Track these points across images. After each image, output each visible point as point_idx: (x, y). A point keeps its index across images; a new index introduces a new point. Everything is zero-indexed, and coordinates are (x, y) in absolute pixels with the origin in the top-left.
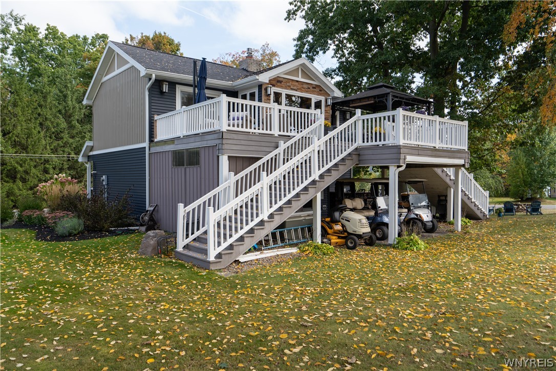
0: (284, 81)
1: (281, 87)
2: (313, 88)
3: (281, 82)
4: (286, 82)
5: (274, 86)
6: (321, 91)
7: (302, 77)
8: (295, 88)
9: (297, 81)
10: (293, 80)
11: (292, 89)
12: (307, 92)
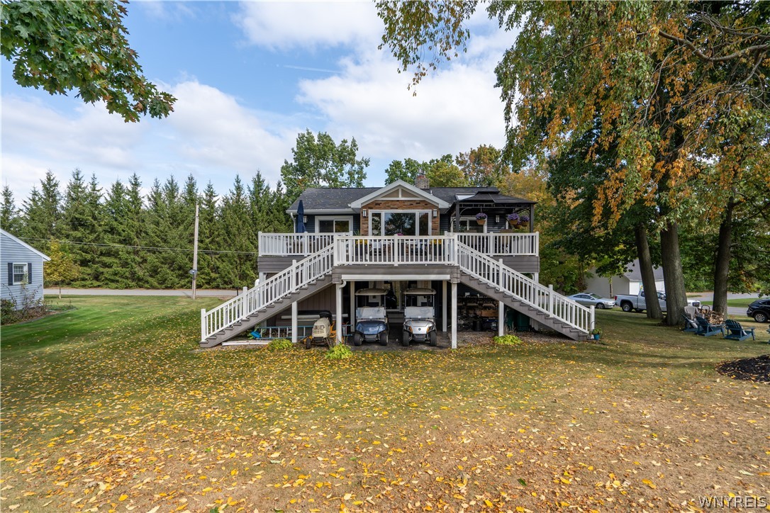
0: (383, 203)
1: (380, 208)
2: (417, 203)
3: (379, 204)
4: (385, 203)
5: (371, 208)
6: (426, 205)
7: (403, 196)
8: (396, 206)
9: (398, 201)
10: (392, 201)
11: (392, 208)
12: (409, 208)
